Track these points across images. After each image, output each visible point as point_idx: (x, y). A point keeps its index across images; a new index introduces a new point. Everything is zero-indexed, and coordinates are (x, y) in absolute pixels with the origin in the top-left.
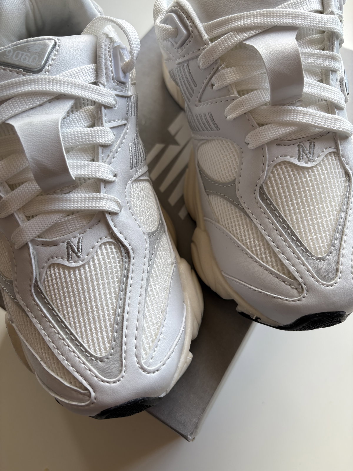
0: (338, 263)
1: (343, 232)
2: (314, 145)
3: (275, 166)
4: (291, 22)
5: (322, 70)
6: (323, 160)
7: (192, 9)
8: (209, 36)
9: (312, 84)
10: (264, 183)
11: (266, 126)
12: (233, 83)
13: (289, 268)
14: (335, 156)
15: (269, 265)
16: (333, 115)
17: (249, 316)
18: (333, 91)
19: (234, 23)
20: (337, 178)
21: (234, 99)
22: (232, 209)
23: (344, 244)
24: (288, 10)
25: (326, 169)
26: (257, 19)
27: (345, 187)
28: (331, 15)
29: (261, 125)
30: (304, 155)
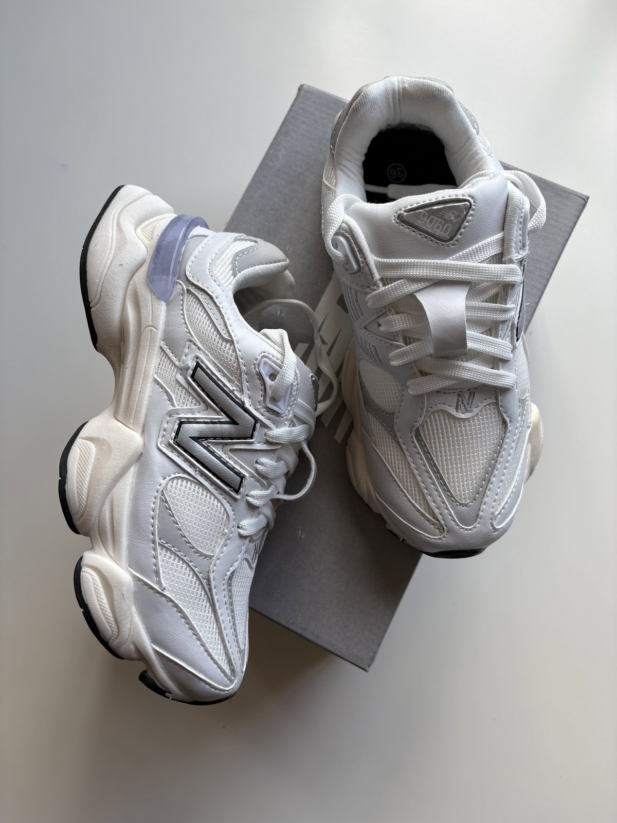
0: (480, 509)
1: (489, 480)
2: (474, 395)
3: (433, 413)
4: (464, 277)
5: (492, 322)
6: (481, 411)
7: (365, 242)
8: (380, 275)
9: (479, 339)
10: (420, 426)
11: (427, 377)
12: (399, 331)
13: (433, 509)
14: (494, 405)
15: (416, 503)
16: (496, 371)
17: (396, 536)
18: (499, 345)
19: (407, 270)
20: (492, 427)
21: (399, 347)
22: (389, 439)
23: (488, 492)
24: (462, 263)
25: (483, 419)
26: (430, 271)
27: (500, 435)
28: (509, 263)
29: (423, 374)
30: (462, 405)
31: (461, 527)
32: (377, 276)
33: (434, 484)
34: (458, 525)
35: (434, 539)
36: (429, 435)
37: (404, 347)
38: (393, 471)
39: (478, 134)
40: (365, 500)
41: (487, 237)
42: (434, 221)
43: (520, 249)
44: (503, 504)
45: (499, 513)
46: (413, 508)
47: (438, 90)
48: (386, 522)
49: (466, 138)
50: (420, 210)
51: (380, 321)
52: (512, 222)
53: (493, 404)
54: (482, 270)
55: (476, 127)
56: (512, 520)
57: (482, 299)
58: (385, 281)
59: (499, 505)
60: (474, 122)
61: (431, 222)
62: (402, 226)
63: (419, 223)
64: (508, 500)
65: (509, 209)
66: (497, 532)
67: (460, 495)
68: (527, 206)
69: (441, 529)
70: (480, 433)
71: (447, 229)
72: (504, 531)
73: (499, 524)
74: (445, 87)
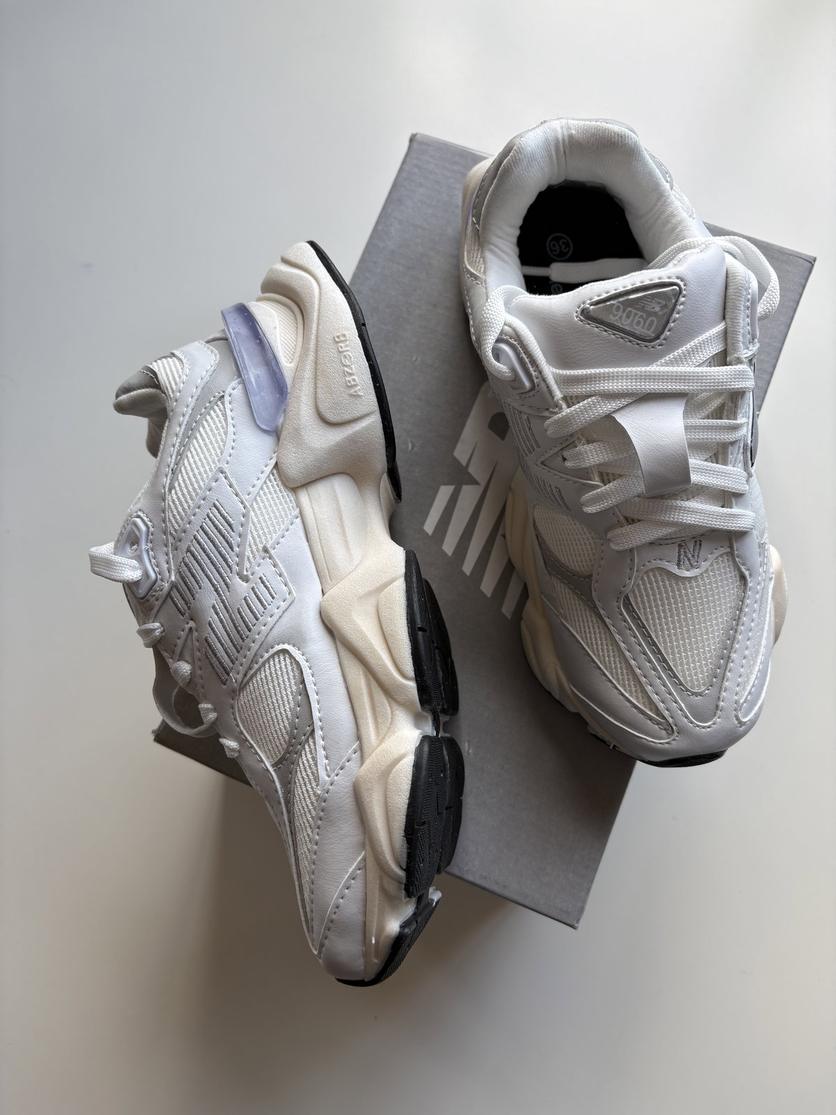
0: (719, 698)
1: (729, 657)
2: (700, 545)
3: (646, 572)
4: (678, 387)
5: (718, 443)
6: (712, 565)
7: (539, 349)
8: (561, 392)
9: (703, 469)
10: (630, 591)
11: (637, 525)
12: (594, 466)
13: (657, 704)
14: (727, 556)
15: (631, 696)
16: (728, 510)
17: (604, 742)
18: (729, 475)
19: (599, 384)
20: (727, 585)
21: (595, 487)
22: (585, 611)
23: (729, 674)
24: (675, 369)
25: (714, 576)
26: (632, 383)
27: (738, 596)
28: (736, 364)
29: (631, 521)
30: (686, 559)
31: (696, 724)
32: (558, 394)
33: (655, 669)
34: (692, 722)
35: (660, 743)
36: (643, 602)
37: (602, 487)
38: (595, 654)
39: (672, 189)
40: (554, 695)
41: (705, 331)
42: (633, 315)
43: (750, 343)
44: (749, 688)
45: (745, 702)
46: (628, 704)
47: (618, 135)
48: (587, 724)
49: (658, 195)
50: (612, 302)
51: (566, 454)
52: (736, 308)
53: (727, 554)
54: (702, 376)
55: (669, 179)
56: (761, 708)
57: (703, 414)
58: (570, 400)
59: (744, 689)
60: (665, 173)
61: (628, 317)
62: (589, 324)
63: (611, 319)
64: (754, 683)
65: (730, 290)
66: (743, 727)
67: (692, 681)
68: (754, 285)
69: (669, 729)
70: (713, 595)
71: (650, 325)
72: (753, 723)
73: (746, 716)
74: (627, 130)
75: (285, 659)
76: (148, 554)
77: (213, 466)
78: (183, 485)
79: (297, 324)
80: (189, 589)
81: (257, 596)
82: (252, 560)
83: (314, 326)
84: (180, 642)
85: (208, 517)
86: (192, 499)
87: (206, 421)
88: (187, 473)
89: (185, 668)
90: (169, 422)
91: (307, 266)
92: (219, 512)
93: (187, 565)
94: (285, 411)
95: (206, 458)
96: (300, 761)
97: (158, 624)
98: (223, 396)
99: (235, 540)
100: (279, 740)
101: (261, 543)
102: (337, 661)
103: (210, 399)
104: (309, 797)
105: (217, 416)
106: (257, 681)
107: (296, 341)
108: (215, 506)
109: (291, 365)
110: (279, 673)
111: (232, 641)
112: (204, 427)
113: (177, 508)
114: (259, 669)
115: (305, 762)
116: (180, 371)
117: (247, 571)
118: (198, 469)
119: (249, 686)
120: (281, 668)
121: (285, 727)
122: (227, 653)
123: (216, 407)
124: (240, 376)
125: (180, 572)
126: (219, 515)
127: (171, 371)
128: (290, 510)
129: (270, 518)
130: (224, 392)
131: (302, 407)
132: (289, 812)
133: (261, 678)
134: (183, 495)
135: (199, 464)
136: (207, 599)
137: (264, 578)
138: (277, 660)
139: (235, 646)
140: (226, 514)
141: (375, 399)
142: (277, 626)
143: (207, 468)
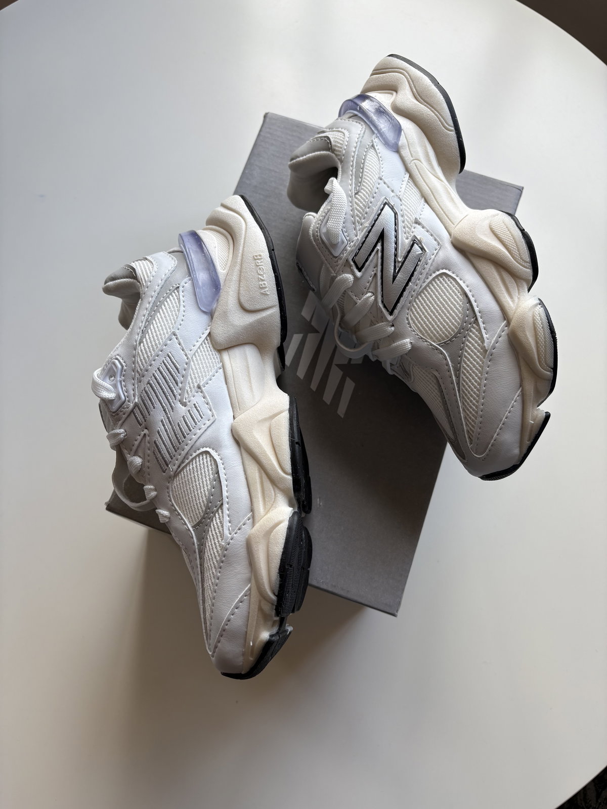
75: (206, 457)
76: (121, 384)
77: (169, 330)
78: (149, 341)
79: (229, 246)
80: (147, 408)
81: (191, 416)
82: (190, 393)
83: (241, 248)
84: (136, 443)
85: (163, 362)
86: (154, 350)
87: (167, 302)
88: (152, 334)
89: (138, 460)
90: (142, 300)
91: (238, 210)
92: (171, 360)
93: (146, 392)
94: (218, 300)
95: (165, 325)
96: (212, 524)
97: (123, 430)
98: (178, 287)
99: (179, 379)
100: (199, 510)
101: (196, 382)
102: (241, 461)
103: (169, 288)
104: (216, 548)
105: (174, 299)
106: (187, 471)
107: (228, 257)
108: (168, 356)
109: (225, 271)
110: (202, 466)
111: (172, 444)
112: (165, 306)
113: (143, 355)
114: (189, 463)
115: (215, 524)
116: (151, 269)
117: (186, 399)
118: (159, 331)
119: (181, 474)
120: (203, 463)
121: (203, 501)
122: (168, 451)
123: (173, 294)
124: (190, 275)
125: (141, 397)
126: (170, 362)
127: (145, 269)
128: (216, 363)
129: (203, 367)
130: (179, 284)
131: (229, 298)
132: (200, 558)
133: (190, 469)
134: (148, 347)
135: (160, 328)
136: (158, 415)
137: (197, 405)
138: (201, 458)
139: (174, 447)
140: (175, 362)
141: (277, 298)
142: (202, 436)
143: (165, 331)
